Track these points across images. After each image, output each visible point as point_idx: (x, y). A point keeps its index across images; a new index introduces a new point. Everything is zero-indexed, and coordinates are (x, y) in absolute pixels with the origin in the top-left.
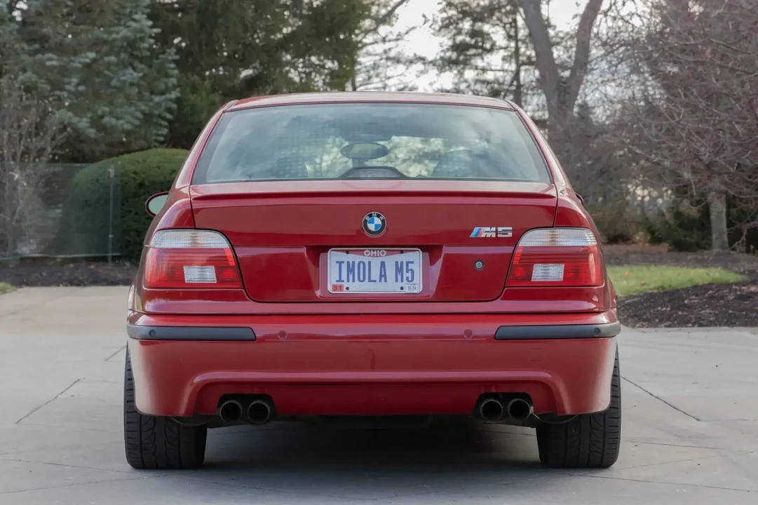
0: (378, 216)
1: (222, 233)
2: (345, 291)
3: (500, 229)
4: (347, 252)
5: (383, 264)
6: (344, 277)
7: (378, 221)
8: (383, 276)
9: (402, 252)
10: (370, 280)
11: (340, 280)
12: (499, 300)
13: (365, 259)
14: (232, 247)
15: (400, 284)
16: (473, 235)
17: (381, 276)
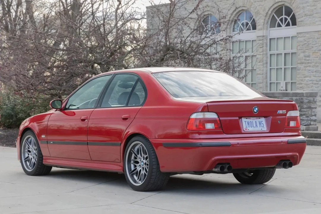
0: (257, 107)
1: (216, 113)
2: (248, 130)
3: (283, 111)
4: (247, 118)
5: (256, 122)
6: (247, 126)
7: (257, 109)
8: (256, 125)
9: (260, 118)
10: (254, 127)
11: (246, 127)
12: (283, 133)
13: (251, 120)
14: (219, 117)
15: (261, 128)
16: (278, 113)
17: (256, 126)
